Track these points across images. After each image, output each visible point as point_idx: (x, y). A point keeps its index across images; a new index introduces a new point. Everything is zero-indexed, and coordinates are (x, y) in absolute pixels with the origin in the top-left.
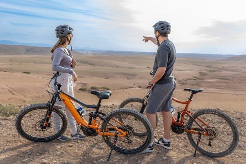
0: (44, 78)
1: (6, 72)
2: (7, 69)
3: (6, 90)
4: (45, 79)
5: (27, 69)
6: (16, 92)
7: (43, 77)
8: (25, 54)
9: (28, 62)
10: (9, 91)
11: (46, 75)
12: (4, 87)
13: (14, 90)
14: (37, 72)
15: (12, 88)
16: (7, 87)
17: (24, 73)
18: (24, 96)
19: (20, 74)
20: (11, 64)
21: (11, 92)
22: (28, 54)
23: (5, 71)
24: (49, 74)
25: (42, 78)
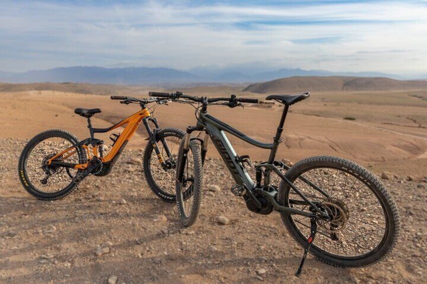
0: (380, 129)
1: (319, 116)
2: (321, 112)
3: (326, 145)
4: (382, 130)
5: (351, 114)
6: (340, 149)
7: (379, 127)
8: (343, 89)
9: (349, 102)
10: (330, 146)
11: (382, 123)
12: (323, 139)
13: (337, 145)
14: (367, 118)
15: (334, 143)
16: (326, 140)
17: (347, 119)
18: (353, 156)
19: (341, 121)
20: (325, 105)
21: (333, 148)
22: (347, 90)
23: (317, 116)
24: (386, 122)
25: (377, 128)
